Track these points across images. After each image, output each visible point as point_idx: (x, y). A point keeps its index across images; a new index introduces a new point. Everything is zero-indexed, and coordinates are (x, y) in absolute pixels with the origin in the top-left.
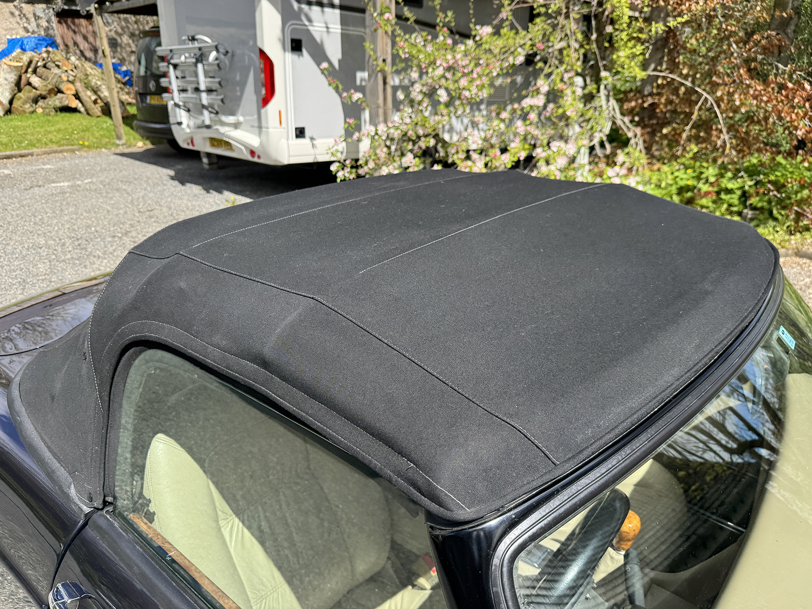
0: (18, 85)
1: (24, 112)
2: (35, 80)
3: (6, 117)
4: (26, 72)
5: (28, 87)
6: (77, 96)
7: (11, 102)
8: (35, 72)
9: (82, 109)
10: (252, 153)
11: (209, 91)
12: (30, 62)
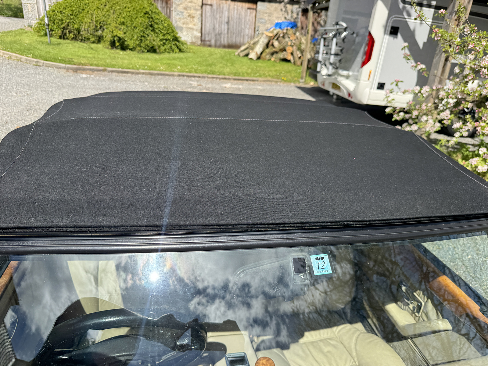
0: (267, 46)
1: (265, 59)
2: (276, 43)
3: (258, 61)
4: (274, 38)
5: (271, 47)
6: (292, 54)
7: (261, 53)
8: (277, 39)
9: (292, 61)
10: (349, 95)
11: (336, 55)
12: (276, 35)
